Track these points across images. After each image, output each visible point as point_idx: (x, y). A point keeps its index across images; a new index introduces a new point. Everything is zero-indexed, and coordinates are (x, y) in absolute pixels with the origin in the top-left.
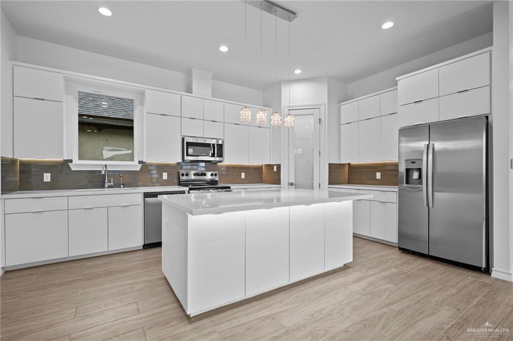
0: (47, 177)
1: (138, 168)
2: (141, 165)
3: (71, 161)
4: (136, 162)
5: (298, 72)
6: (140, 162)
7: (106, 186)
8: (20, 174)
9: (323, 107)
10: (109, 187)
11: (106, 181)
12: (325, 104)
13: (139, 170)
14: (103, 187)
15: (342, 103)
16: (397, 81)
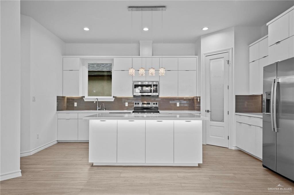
0: (76, 104)
1: (113, 100)
2: (114, 98)
3: (84, 97)
4: (112, 97)
5: (205, 29)
6: (114, 97)
7: (98, 109)
8: (67, 103)
9: (231, 51)
10: (99, 110)
11: (98, 106)
12: (232, 48)
13: (113, 101)
14: (97, 110)
15: (250, 45)
16: (268, 26)
